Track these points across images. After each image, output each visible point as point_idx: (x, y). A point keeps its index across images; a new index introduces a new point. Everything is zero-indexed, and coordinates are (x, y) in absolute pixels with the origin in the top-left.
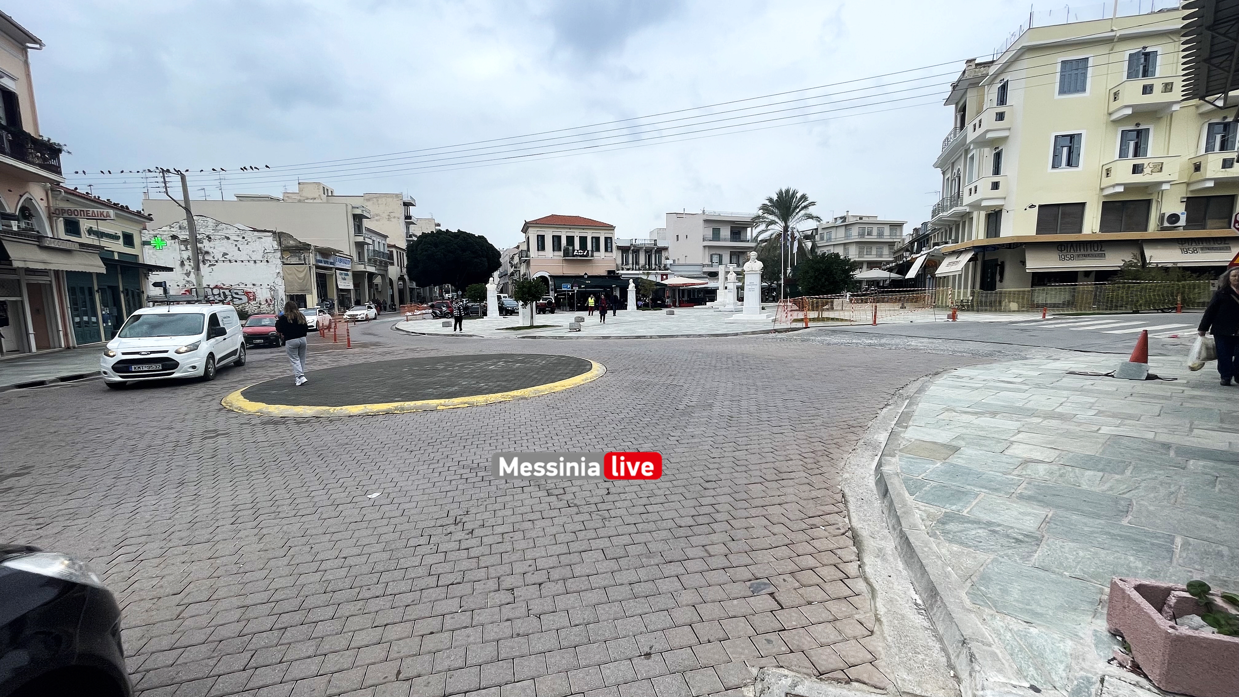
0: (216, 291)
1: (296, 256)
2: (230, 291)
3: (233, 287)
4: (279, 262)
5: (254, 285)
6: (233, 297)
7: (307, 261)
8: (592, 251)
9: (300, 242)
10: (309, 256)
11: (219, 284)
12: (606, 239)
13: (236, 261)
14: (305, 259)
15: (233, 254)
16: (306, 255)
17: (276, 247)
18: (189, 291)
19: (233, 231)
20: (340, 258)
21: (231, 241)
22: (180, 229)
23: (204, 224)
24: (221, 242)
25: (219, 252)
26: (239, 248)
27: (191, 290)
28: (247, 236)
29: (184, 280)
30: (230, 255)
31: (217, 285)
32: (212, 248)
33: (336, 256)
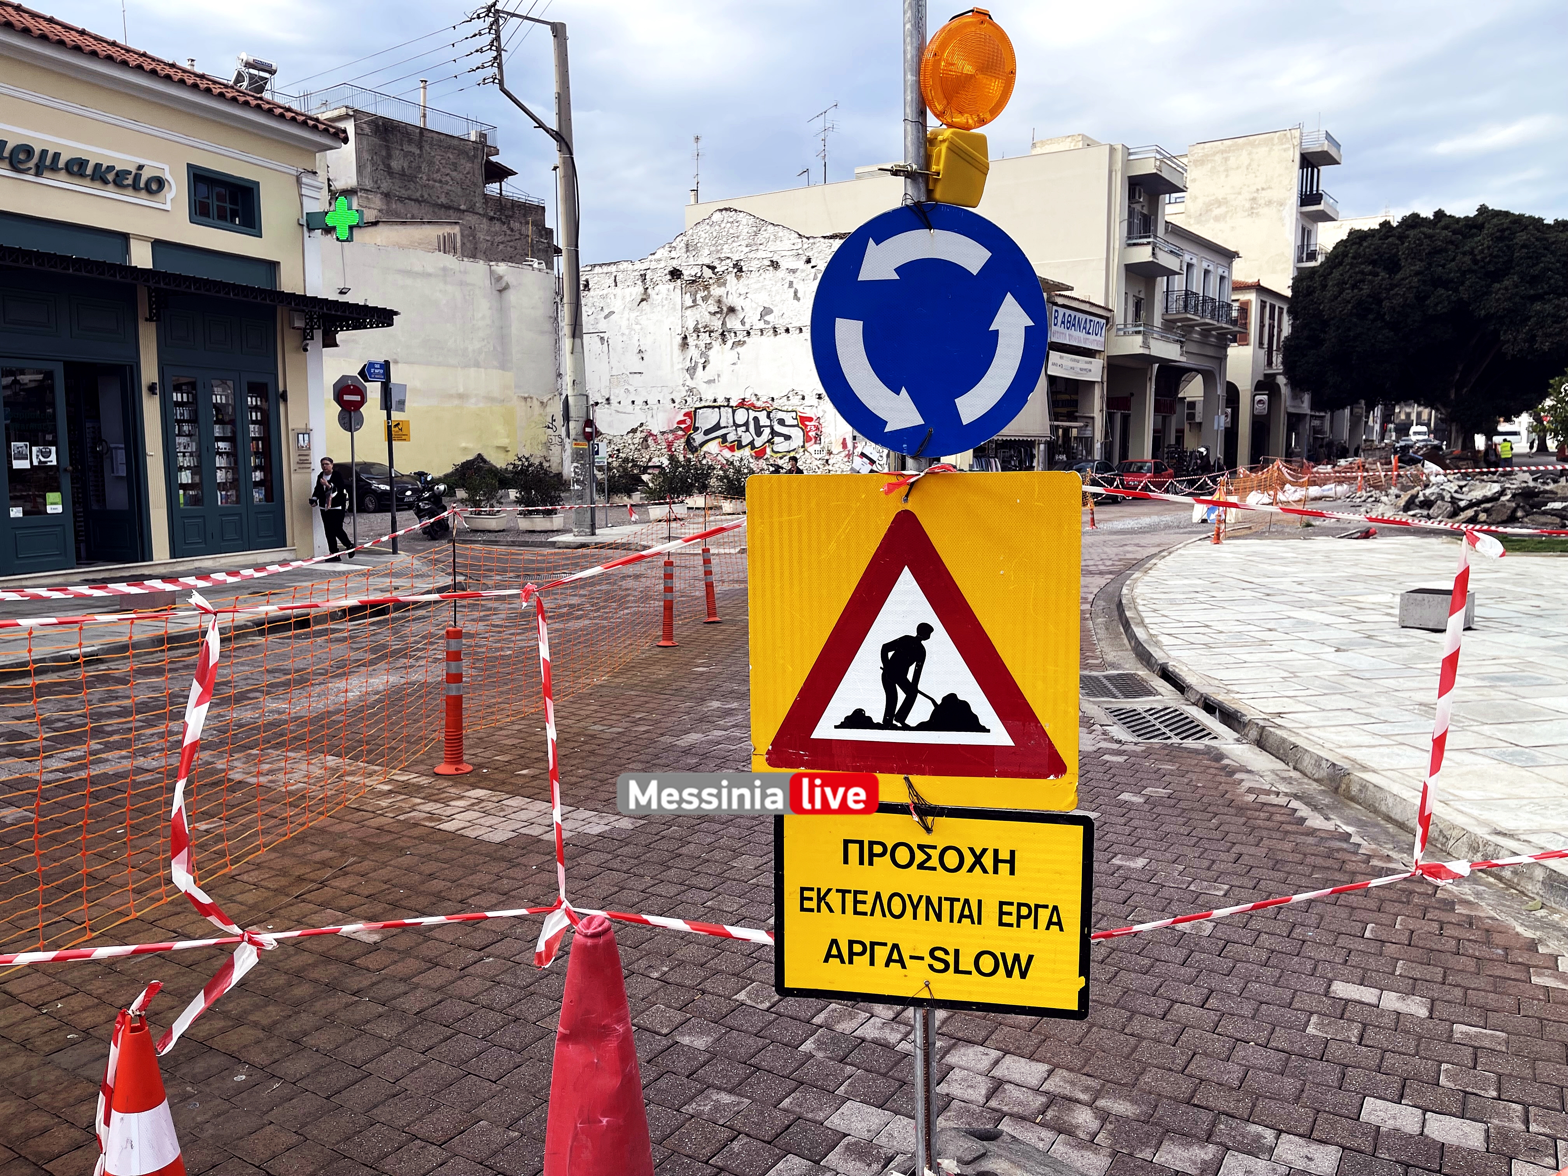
0: (741, 416)
2: (768, 417)
3: (775, 404)
6: (774, 433)
11: (747, 396)
13: (787, 331)
15: (785, 310)
18: (692, 415)
19: (787, 244)
20: (1068, 312)
21: (781, 273)
22: (687, 251)
23: (731, 231)
24: (761, 278)
25: (754, 305)
26: (796, 292)
27: (695, 412)
28: (816, 255)
29: (684, 385)
30: (776, 312)
31: (744, 399)
32: (743, 297)
33: (1056, 304)
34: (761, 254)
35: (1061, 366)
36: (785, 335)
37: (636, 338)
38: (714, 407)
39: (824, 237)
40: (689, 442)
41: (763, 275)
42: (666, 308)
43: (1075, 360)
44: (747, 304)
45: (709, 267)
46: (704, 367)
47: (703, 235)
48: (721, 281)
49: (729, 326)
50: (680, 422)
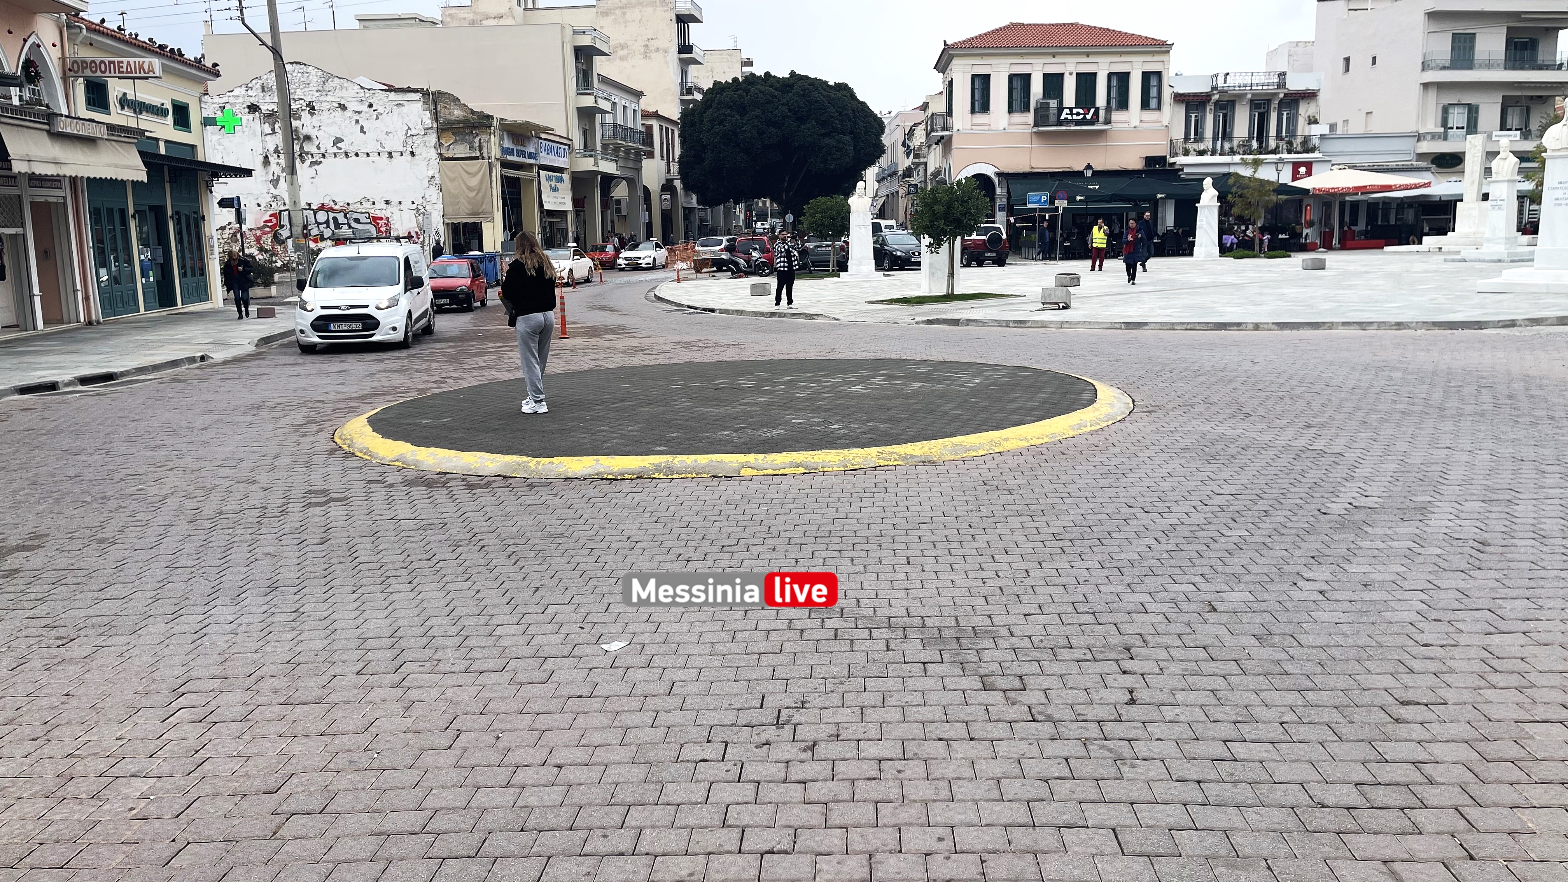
0: (322, 216)
1: (463, 141)
2: (345, 217)
4: (433, 154)
5: (387, 202)
6: (351, 228)
7: (485, 151)
8: (1108, 109)
9: (473, 112)
10: (489, 141)
12: (1146, 76)
13: (357, 155)
14: (480, 148)
15: (353, 140)
16: (484, 137)
17: (428, 122)
19: (351, 93)
20: (548, 143)
21: (348, 113)
22: (263, 91)
23: (302, 79)
24: (332, 116)
25: (327, 135)
26: (362, 127)
27: (281, 213)
28: (377, 102)
29: (269, 193)
30: (346, 141)
31: (323, 204)
32: (316, 129)
33: (540, 138)
34: (329, 98)
36: (355, 158)
39: (382, 90)
40: (277, 237)
41: (333, 113)
42: (247, 133)
44: (320, 134)
48: (296, 116)
49: (306, 149)
50: (266, 221)
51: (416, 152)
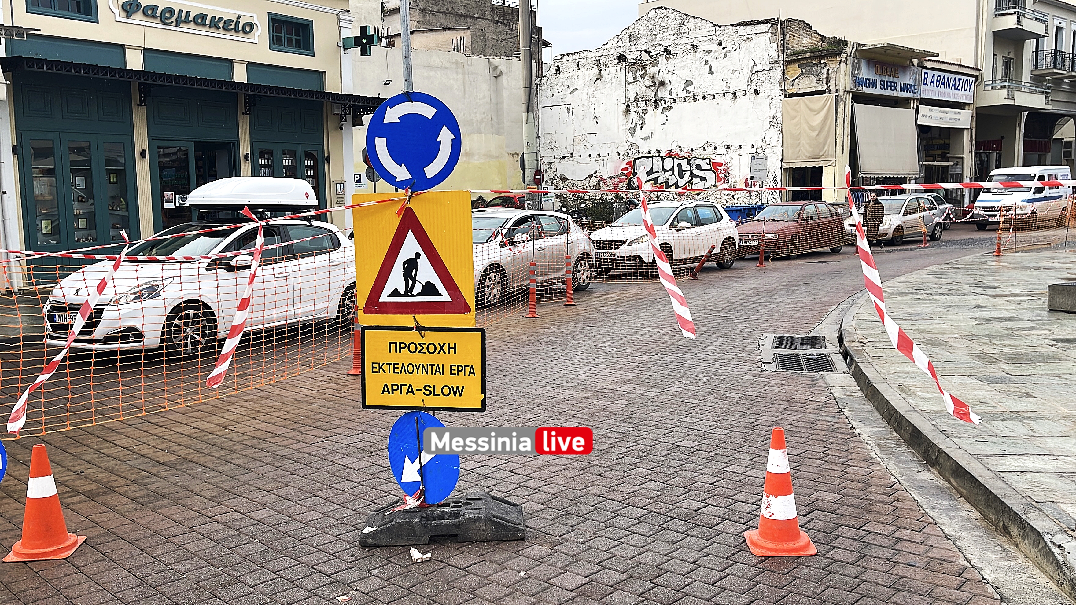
0: (669, 164)
1: (810, 73)
2: (689, 163)
3: (694, 154)
4: (777, 91)
5: (728, 147)
6: (693, 176)
7: (832, 82)
9: (824, 39)
10: (838, 71)
11: (673, 148)
13: (704, 97)
14: (828, 82)
15: (702, 82)
16: (833, 68)
17: (774, 54)
18: (632, 164)
19: (704, 32)
20: (937, 73)
21: (700, 54)
22: (630, 41)
23: (663, 24)
24: (685, 58)
25: (679, 79)
26: (710, 68)
27: (634, 161)
28: (726, 39)
29: (626, 141)
30: (696, 84)
31: (670, 151)
32: (670, 73)
33: (926, 68)
34: (684, 40)
35: (931, 117)
36: (702, 101)
37: (593, 107)
38: (648, 157)
39: (732, 25)
40: (630, 185)
41: (686, 56)
42: (614, 84)
43: (943, 112)
44: (674, 78)
45: (646, 52)
46: (641, 128)
47: (642, 29)
48: (655, 62)
49: (660, 96)
50: (623, 169)
51: (761, 89)
